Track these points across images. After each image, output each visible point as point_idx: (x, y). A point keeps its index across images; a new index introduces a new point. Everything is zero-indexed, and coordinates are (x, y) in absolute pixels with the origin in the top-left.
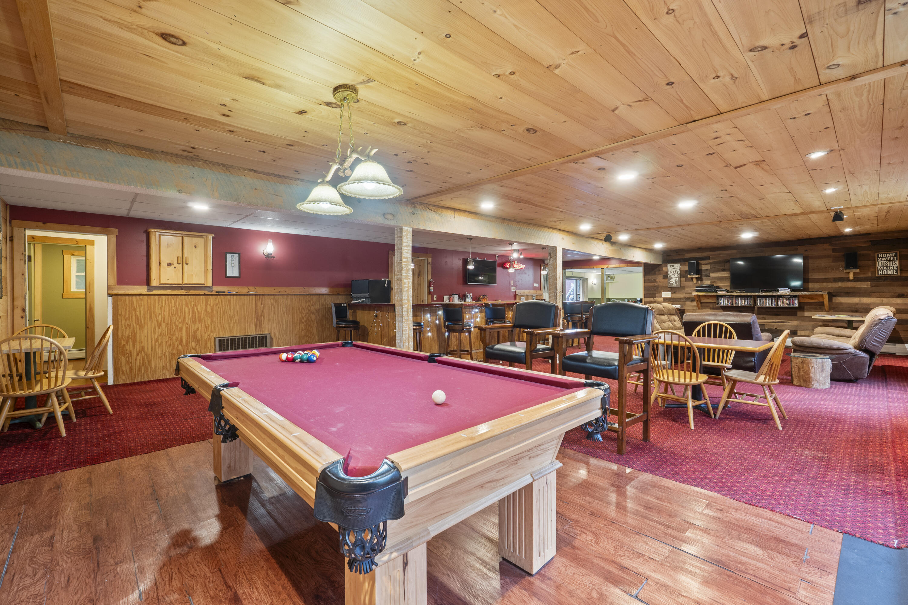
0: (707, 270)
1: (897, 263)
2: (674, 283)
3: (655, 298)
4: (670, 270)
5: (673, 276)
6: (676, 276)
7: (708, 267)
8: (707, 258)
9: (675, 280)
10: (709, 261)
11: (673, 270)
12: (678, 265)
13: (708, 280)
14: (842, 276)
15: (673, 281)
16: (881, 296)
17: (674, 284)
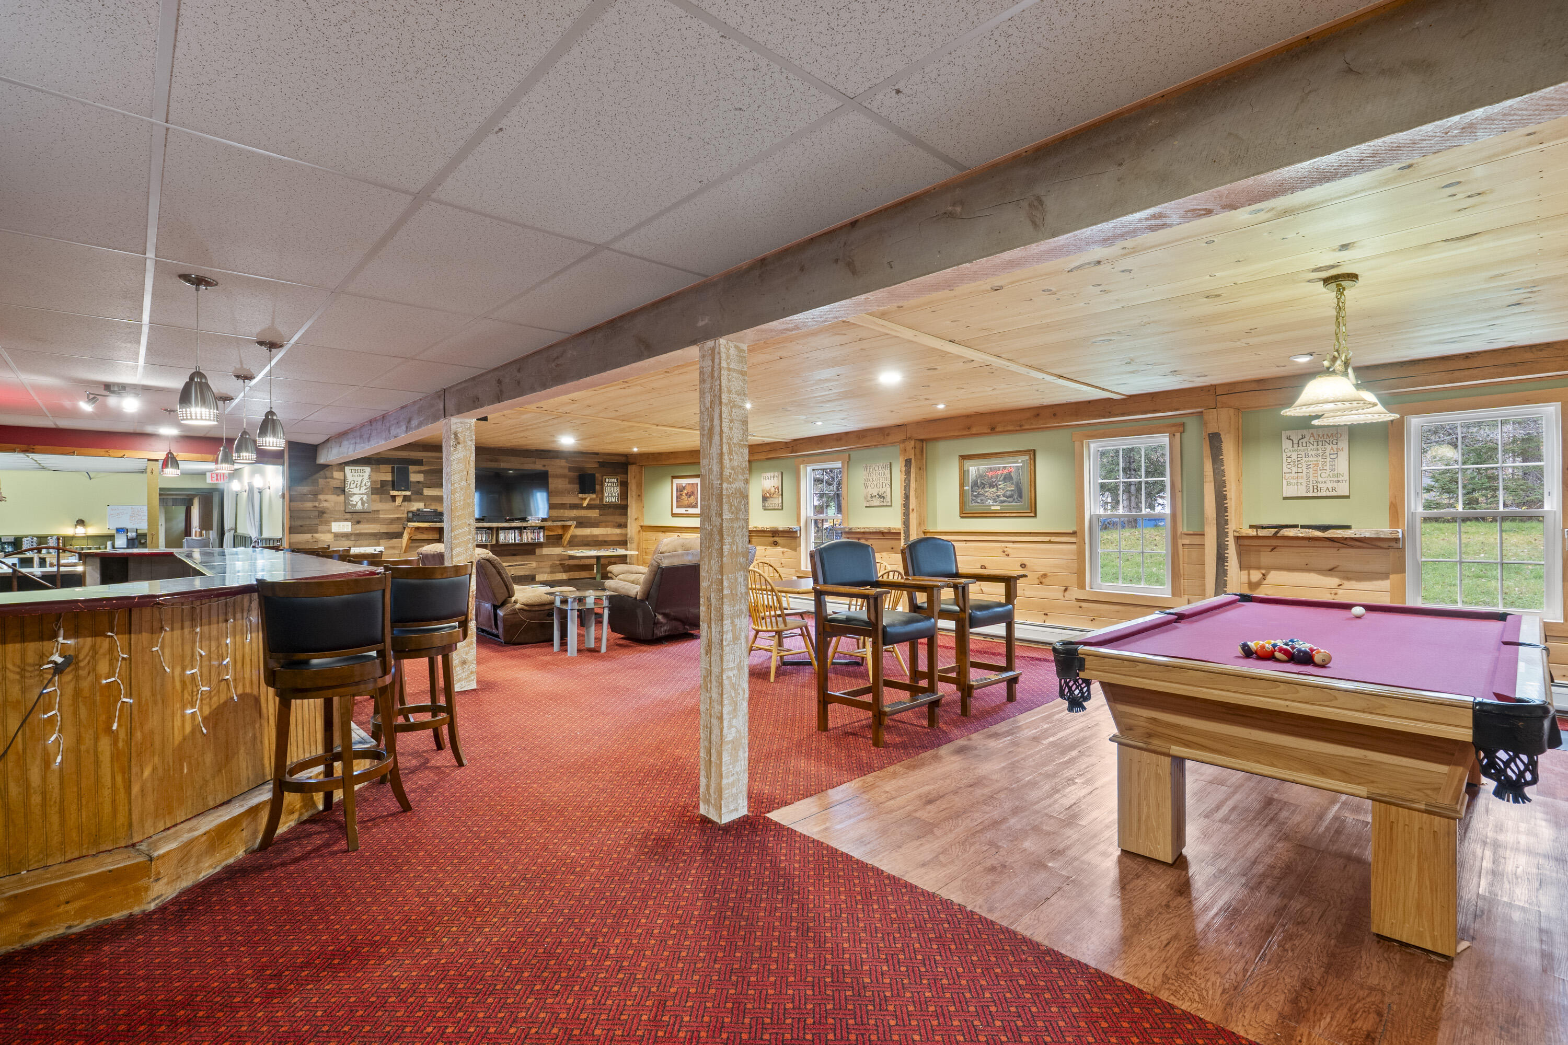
0: (419, 482)
1: (618, 489)
2: (359, 503)
3: (315, 535)
4: (350, 477)
5: (355, 491)
6: (363, 491)
7: (420, 477)
8: (419, 462)
9: (362, 499)
10: (423, 468)
11: (356, 479)
12: (368, 470)
13: (419, 501)
14: (577, 501)
15: (355, 499)
16: (606, 527)
17: (359, 507)
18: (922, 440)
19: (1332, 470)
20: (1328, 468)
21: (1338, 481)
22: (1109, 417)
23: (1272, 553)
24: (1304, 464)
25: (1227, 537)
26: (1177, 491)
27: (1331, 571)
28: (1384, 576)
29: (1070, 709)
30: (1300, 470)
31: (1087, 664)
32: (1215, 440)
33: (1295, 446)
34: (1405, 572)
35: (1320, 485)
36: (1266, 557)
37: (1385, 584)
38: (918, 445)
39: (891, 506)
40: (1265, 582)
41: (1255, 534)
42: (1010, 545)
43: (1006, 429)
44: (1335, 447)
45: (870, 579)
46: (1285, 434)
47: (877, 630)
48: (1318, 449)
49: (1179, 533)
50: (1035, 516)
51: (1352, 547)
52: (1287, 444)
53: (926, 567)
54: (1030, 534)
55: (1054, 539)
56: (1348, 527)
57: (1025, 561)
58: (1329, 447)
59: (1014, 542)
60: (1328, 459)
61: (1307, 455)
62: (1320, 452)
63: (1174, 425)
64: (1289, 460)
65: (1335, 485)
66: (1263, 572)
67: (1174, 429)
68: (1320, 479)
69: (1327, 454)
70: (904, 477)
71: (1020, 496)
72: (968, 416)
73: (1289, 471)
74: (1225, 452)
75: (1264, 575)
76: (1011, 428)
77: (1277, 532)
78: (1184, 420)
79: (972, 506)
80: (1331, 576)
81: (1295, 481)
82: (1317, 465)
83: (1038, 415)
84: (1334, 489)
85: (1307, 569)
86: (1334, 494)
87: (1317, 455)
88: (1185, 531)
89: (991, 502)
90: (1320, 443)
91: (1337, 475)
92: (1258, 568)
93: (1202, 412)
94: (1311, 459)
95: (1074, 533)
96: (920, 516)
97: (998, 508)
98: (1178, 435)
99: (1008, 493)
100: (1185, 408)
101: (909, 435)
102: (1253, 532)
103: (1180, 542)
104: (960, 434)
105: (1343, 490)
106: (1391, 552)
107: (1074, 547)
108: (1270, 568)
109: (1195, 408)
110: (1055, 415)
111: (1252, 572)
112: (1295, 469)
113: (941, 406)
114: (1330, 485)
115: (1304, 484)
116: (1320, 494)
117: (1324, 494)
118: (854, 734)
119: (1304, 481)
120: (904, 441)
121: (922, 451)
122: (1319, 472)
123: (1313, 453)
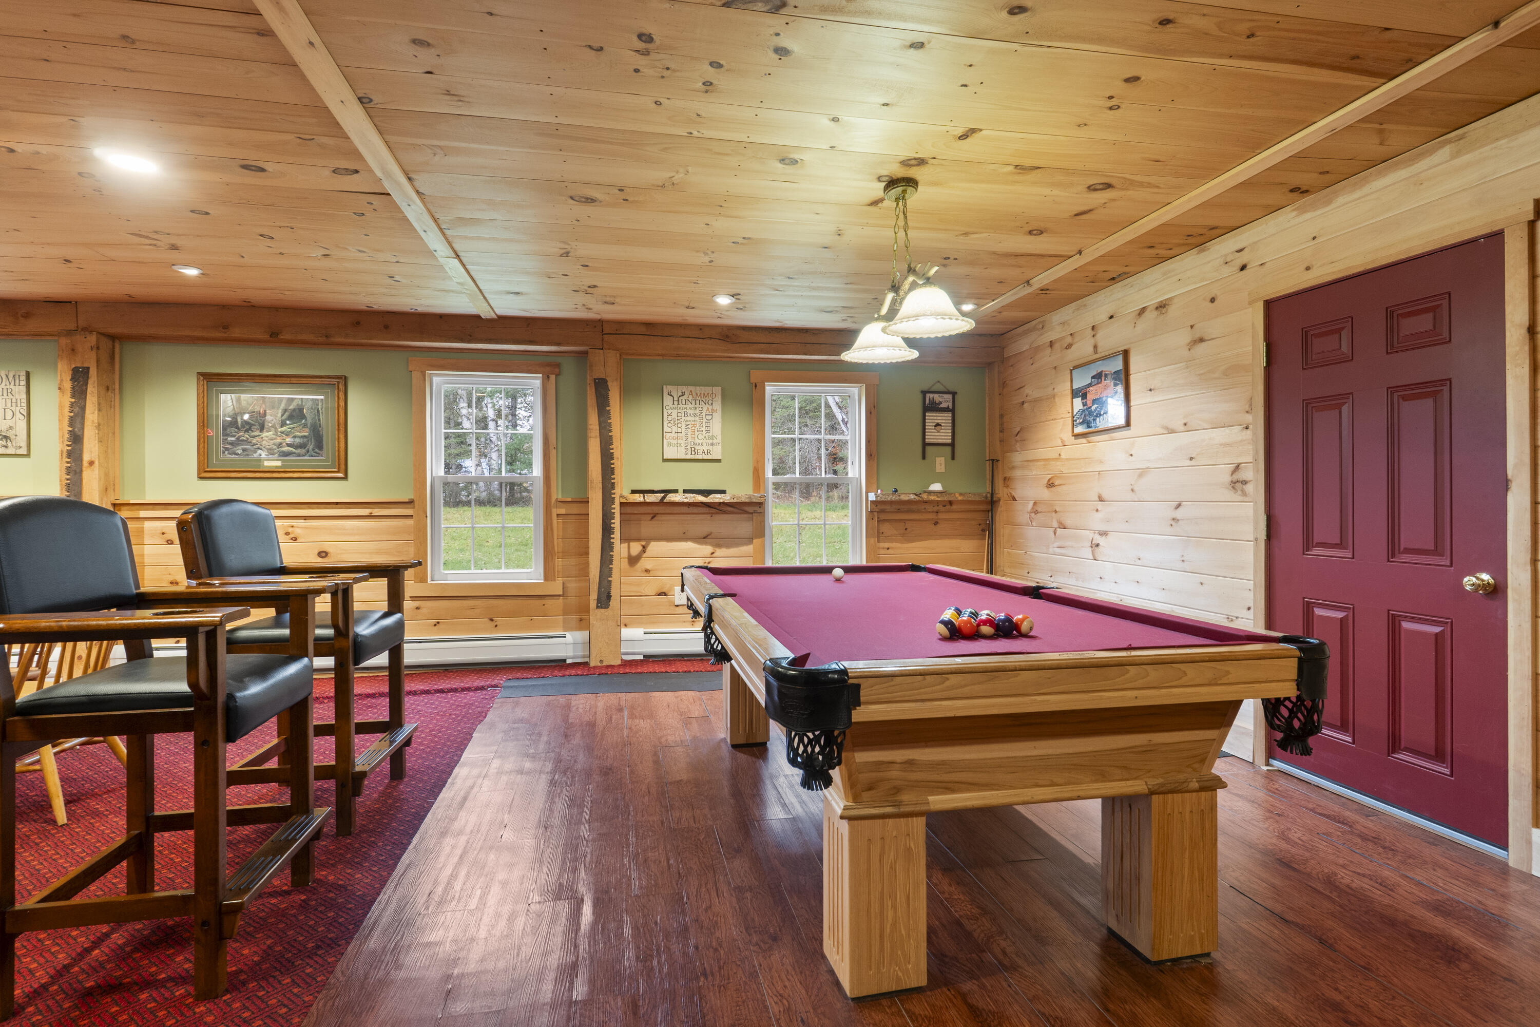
18: (113, 338)
19: (708, 432)
20: (704, 429)
21: (713, 444)
22: (469, 342)
23: (653, 522)
24: (683, 423)
25: (613, 503)
26: (551, 448)
27: (704, 539)
28: (749, 540)
29: (806, 783)
30: (679, 430)
31: (864, 695)
32: (601, 387)
33: (676, 403)
34: (764, 536)
35: (697, 448)
36: (647, 527)
37: (748, 549)
38: (106, 344)
39: (28, 455)
40: (645, 555)
41: (642, 499)
42: (301, 522)
43: (300, 337)
44: (710, 407)
45: (122, 591)
46: (666, 389)
47: (211, 710)
48: (695, 409)
49: (553, 500)
50: (345, 478)
51: (725, 512)
52: (668, 400)
53: (232, 559)
54: (337, 504)
55: (377, 512)
56: (723, 492)
57: (326, 547)
58: (705, 407)
59: (305, 518)
60: (705, 420)
61: (686, 414)
62: (697, 411)
63: (549, 365)
64: (670, 418)
65: (710, 447)
66: (643, 543)
67: (548, 369)
68: (697, 441)
69: (704, 414)
70: (68, 400)
71: (320, 446)
72: (224, 307)
73: (669, 430)
74: (612, 402)
75: (644, 547)
76: (310, 337)
77: (664, 498)
78: (559, 360)
79: (221, 458)
80: (706, 544)
81: (675, 442)
82: (694, 425)
83: (358, 323)
84: (709, 452)
85: (684, 538)
86: (709, 457)
87: (695, 415)
88: (560, 497)
89: (264, 454)
90: (698, 402)
91: (712, 437)
92: (638, 540)
93: (586, 353)
94: (689, 418)
95: (410, 502)
96: (107, 475)
97: (279, 463)
98: (553, 377)
99: (297, 440)
100: (567, 344)
101: (82, 323)
102: (638, 498)
103: (555, 511)
104: (206, 334)
105: (717, 453)
106: (755, 516)
107: (410, 522)
108: (650, 539)
109: (580, 345)
110: (386, 327)
111: (632, 544)
112: (675, 429)
113: (192, 272)
114: (706, 448)
115: (683, 445)
116: (697, 457)
117: (700, 457)
118: (110, 988)
119: (683, 442)
120: (69, 333)
121: (112, 357)
122: (697, 433)
123: (692, 412)
